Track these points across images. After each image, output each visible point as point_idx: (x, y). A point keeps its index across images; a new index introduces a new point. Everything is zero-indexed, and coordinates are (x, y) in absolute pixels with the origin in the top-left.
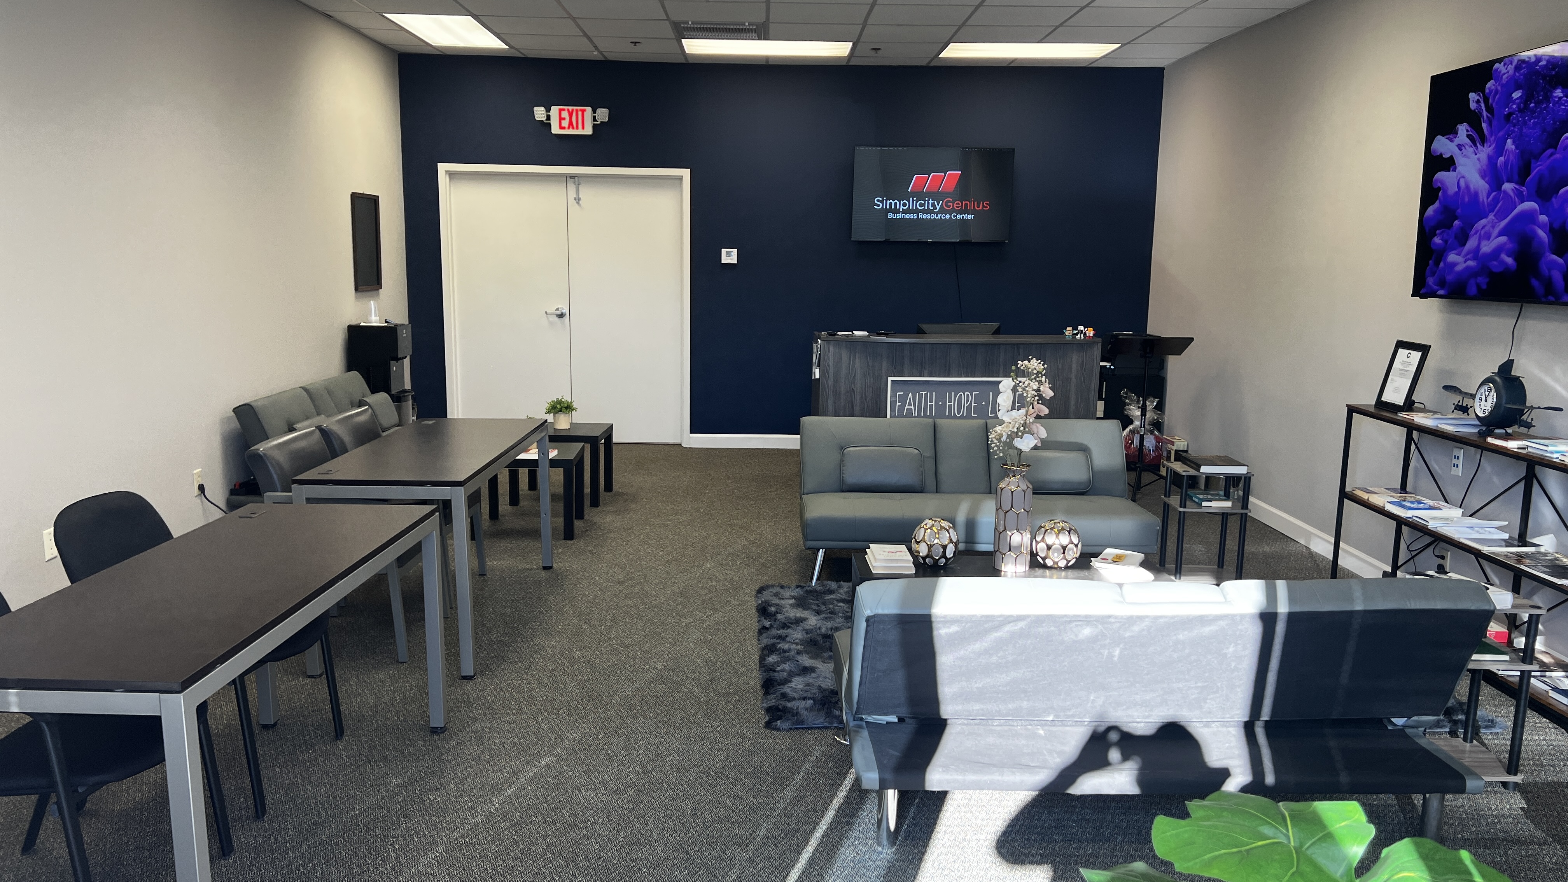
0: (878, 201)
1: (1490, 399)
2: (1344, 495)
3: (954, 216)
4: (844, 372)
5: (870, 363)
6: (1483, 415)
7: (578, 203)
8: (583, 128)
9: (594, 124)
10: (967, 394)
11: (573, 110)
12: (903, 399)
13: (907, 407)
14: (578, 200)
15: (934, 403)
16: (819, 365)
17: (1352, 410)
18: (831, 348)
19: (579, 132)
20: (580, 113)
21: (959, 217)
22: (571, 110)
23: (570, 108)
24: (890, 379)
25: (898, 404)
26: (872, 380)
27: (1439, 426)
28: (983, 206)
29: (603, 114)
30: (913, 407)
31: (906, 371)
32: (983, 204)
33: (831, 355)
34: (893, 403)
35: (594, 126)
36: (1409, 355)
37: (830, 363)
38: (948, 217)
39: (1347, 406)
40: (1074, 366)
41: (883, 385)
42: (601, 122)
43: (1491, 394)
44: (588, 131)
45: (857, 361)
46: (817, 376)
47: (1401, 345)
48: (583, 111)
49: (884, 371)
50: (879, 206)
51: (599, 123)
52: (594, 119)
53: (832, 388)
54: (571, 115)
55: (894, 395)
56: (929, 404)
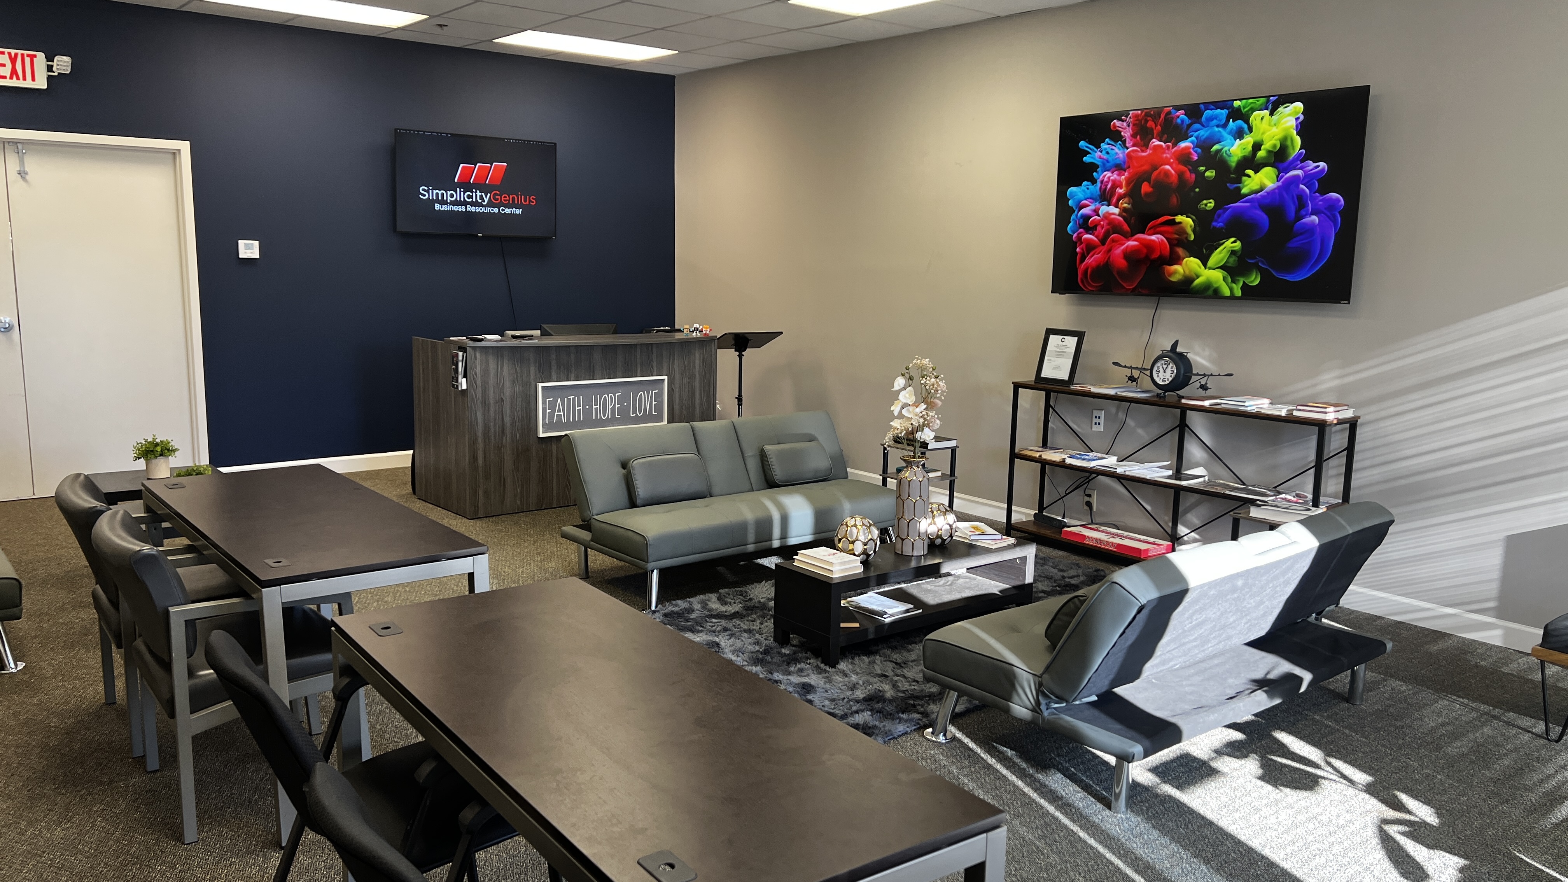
0: (423, 190)
1: (1169, 371)
2: (1014, 455)
3: (503, 210)
4: (492, 381)
5: (519, 370)
6: (1162, 383)
7: (23, 178)
8: (33, 79)
9: (48, 75)
10: (611, 396)
11: (16, 55)
12: (553, 406)
13: (556, 413)
14: (22, 174)
15: (581, 408)
16: (465, 376)
17: (1017, 386)
18: (478, 355)
19: (28, 84)
20: (27, 60)
21: (507, 211)
22: (13, 55)
23: (13, 52)
24: (540, 385)
25: (548, 411)
26: (521, 387)
27: (1118, 393)
28: (530, 201)
29: (63, 64)
30: (562, 413)
31: (554, 376)
32: (529, 198)
33: (478, 362)
34: (544, 410)
35: (49, 78)
36: (1063, 340)
37: (477, 371)
38: (496, 210)
39: (1013, 383)
40: (697, 362)
41: (532, 392)
42: (59, 73)
43: (1170, 367)
44: (41, 83)
45: (506, 368)
46: (464, 387)
47: (1050, 332)
48: (32, 57)
49: (532, 377)
50: (424, 195)
51: (56, 74)
52: (50, 68)
53: (480, 398)
54: (13, 60)
55: (544, 403)
56: (577, 408)
